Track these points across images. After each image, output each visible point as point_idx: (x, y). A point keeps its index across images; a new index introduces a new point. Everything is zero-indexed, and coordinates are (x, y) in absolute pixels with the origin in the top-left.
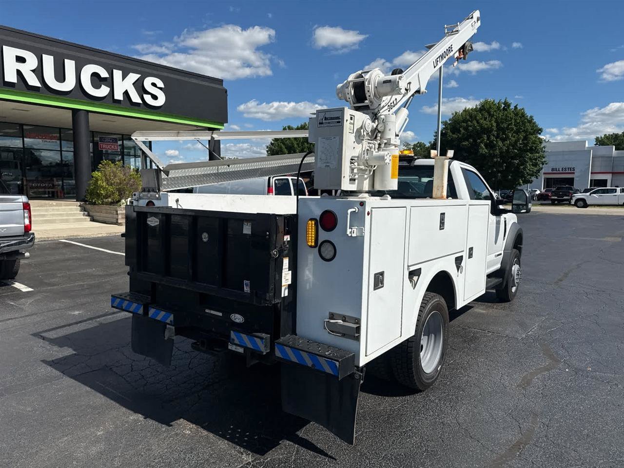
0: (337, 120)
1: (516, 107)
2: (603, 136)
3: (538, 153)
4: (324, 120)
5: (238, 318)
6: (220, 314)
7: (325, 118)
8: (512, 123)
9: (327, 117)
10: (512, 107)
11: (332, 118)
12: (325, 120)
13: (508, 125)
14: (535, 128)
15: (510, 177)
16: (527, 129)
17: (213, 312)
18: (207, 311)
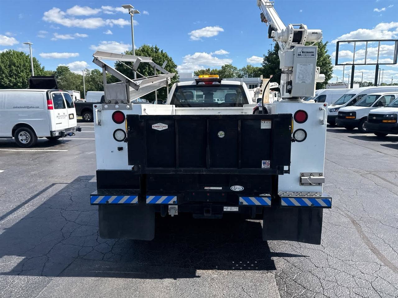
0: (312, 54)
1: (162, 51)
2: (197, 71)
3: (176, 79)
4: (301, 53)
5: (238, 188)
6: (221, 188)
7: (303, 52)
8: (161, 60)
9: (304, 51)
10: (160, 51)
11: (307, 52)
12: (303, 53)
13: (159, 62)
14: (173, 65)
15: (163, 93)
16: (170, 65)
17: (212, 188)
18: (206, 188)
